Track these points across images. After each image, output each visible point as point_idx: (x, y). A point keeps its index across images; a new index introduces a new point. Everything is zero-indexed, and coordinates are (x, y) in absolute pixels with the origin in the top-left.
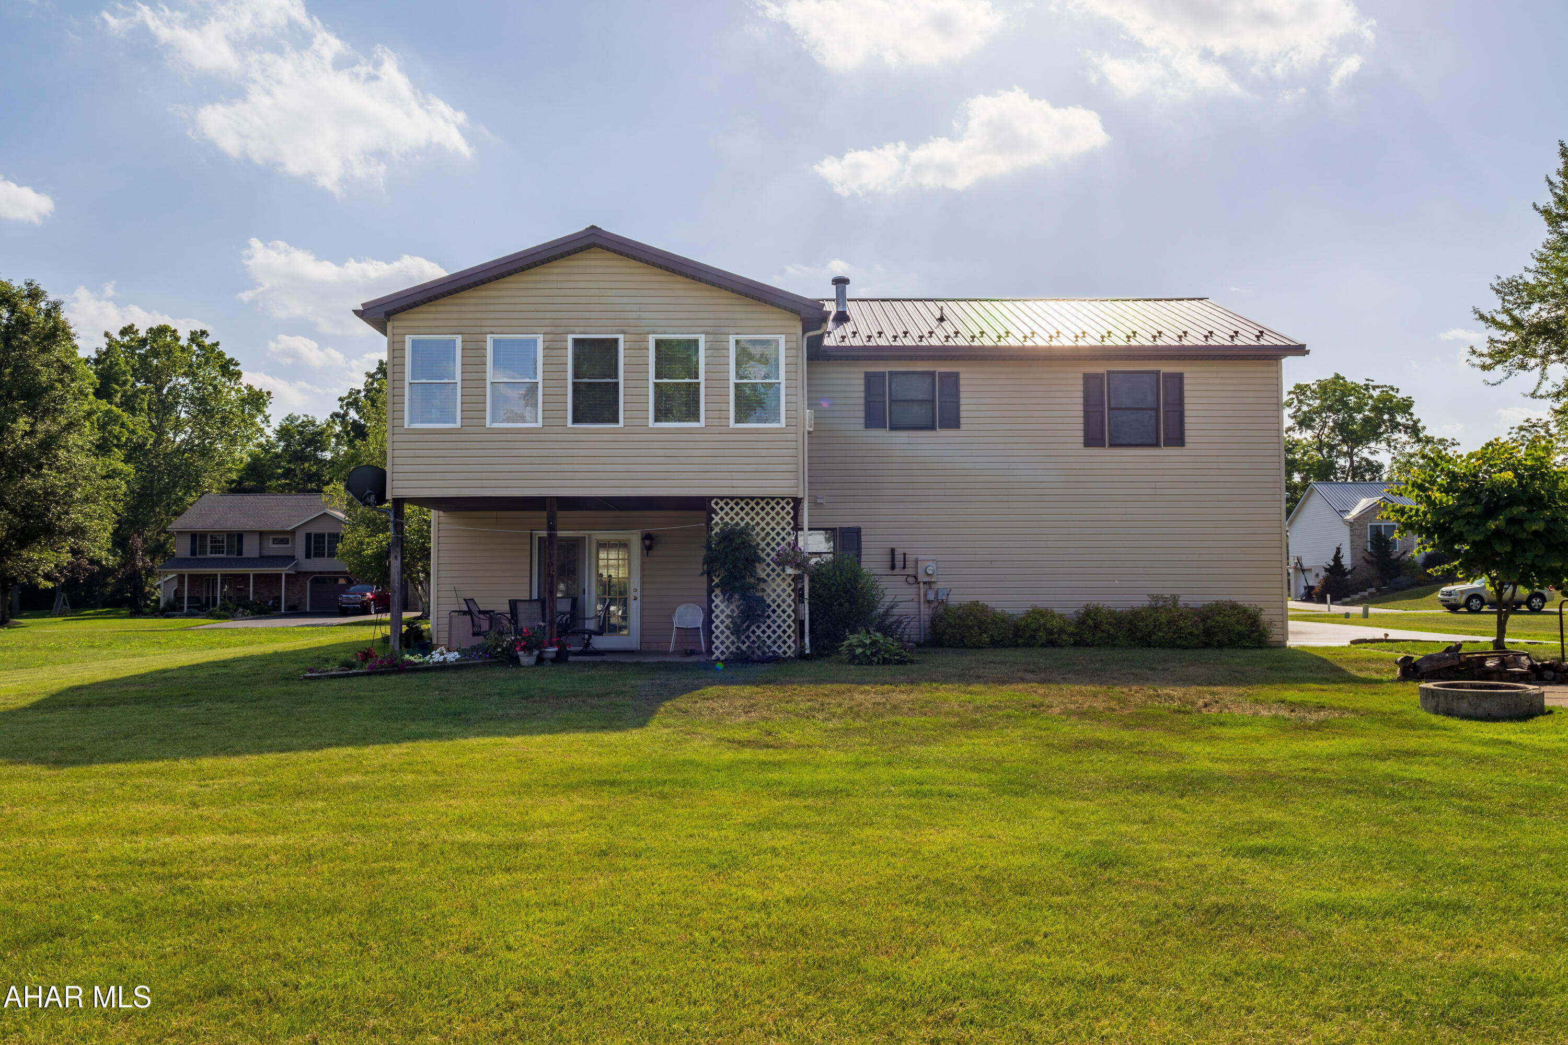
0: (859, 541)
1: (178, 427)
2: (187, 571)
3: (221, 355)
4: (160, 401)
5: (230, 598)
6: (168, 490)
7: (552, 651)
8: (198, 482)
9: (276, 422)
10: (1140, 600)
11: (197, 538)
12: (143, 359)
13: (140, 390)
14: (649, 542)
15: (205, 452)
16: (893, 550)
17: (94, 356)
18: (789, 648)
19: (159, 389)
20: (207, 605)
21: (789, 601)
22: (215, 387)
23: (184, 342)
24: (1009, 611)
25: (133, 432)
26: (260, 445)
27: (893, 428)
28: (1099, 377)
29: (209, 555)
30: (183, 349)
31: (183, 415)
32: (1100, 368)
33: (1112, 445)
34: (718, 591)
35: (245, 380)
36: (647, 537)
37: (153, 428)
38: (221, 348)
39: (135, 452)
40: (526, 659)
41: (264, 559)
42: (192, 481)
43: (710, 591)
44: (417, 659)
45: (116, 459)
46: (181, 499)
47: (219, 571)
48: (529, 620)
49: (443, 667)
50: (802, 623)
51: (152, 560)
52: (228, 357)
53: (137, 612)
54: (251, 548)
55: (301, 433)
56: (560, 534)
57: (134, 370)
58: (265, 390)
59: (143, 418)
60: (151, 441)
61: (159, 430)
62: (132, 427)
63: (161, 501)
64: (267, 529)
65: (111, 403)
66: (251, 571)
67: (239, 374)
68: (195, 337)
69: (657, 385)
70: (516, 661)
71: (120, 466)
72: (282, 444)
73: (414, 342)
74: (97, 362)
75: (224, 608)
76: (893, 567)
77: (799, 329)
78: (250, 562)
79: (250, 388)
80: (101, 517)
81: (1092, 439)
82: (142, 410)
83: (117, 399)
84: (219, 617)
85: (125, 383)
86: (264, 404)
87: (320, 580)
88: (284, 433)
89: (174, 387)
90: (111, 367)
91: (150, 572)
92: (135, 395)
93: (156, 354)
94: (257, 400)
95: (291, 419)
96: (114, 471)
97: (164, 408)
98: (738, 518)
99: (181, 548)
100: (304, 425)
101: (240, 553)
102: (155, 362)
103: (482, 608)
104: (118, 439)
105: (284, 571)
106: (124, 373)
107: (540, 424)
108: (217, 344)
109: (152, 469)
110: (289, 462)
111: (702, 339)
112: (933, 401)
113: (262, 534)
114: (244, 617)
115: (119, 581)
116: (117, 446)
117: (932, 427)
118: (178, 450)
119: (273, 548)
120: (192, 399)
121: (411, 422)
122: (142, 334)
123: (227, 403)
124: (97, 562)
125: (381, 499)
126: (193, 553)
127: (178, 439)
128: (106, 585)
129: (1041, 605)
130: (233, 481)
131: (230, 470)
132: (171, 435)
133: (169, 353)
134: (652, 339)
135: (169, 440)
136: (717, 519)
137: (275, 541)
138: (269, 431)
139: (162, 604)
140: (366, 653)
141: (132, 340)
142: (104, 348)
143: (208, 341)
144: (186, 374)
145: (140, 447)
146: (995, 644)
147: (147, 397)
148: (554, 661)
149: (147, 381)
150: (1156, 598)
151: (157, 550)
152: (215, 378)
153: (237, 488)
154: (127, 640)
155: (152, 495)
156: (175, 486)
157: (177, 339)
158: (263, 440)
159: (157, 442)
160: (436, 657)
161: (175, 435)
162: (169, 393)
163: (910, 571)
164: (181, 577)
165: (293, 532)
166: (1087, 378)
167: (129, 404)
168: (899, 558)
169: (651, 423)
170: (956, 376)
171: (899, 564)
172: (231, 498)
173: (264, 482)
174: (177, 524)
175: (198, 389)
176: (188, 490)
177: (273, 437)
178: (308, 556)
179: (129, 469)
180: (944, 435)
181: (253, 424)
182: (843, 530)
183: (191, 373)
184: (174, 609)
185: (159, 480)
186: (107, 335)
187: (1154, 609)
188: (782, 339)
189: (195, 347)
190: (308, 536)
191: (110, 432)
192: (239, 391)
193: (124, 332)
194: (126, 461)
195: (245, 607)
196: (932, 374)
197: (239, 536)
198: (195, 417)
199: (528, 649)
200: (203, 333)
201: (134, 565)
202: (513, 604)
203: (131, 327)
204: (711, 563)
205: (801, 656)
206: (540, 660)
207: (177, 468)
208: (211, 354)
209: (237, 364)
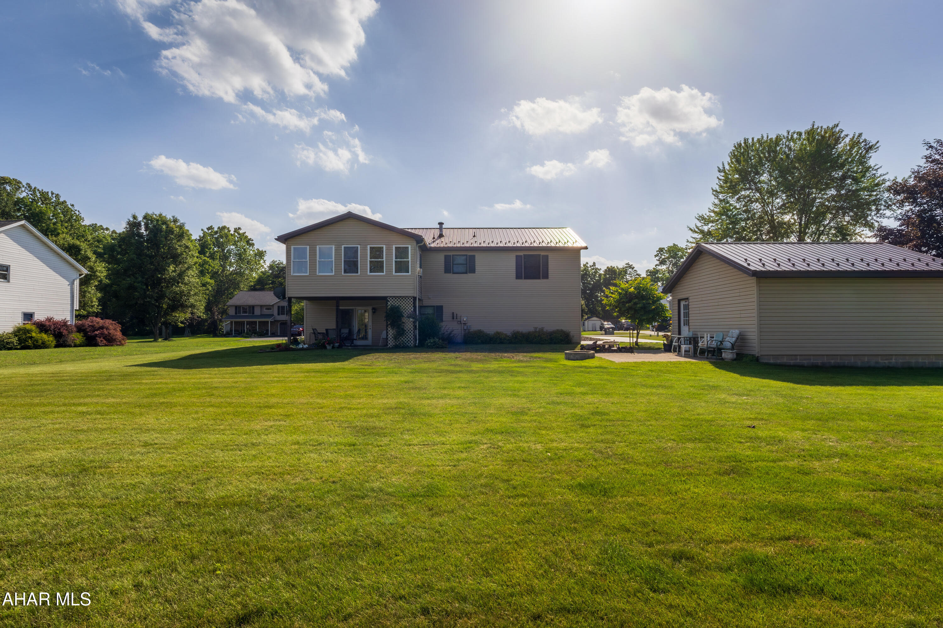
0: (442, 310)
1: (231, 265)
2: (234, 320)
3: (246, 237)
4: (224, 255)
5: (250, 330)
6: (227, 289)
7: (337, 344)
8: (239, 287)
9: (268, 264)
10: (532, 329)
11: (237, 308)
12: (217, 239)
13: (216, 251)
14: (374, 310)
15: (241, 274)
16: (453, 313)
17: (198, 238)
18: (412, 343)
19: (223, 250)
20: (241, 333)
21: (412, 329)
22: (244, 250)
23: (232, 232)
24: (488, 333)
25: (214, 267)
26: (262, 272)
27: (453, 273)
28: (521, 256)
29: (242, 314)
30: (232, 234)
31: (233, 260)
32: (521, 254)
33: (525, 278)
34: (389, 326)
35: (256, 247)
36: (373, 309)
37: (221, 265)
38: (246, 234)
39: (214, 275)
40: (329, 347)
41: (262, 316)
42: (236, 286)
43: (387, 326)
44: (294, 347)
45: (207, 279)
46: (232, 293)
47: (246, 320)
48: (332, 335)
49: (302, 349)
50: (416, 336)
51: (221, 317)
52: (249, 237)
53: (215, 335)
54: (257, 312)
55: (277, 267)
56: (341, 308)
57: (214, 243)
58: (264, 250)
59: (217, 262)
60: (221, 271)
61: (224, 267)
62: (213, 265)
63: (225, 293)
64: (263, 304)
65: (205, 256)
66: (258, 320)
67: (253, 244)
68: (236, 230)
69: (370, 261)
70: (325, 348)
71: (209, 280)
72: (270, 271)
73: (294, 248)
74: (199, 240)
75: (247, 334)
76: (453, 318)
77: (415, 244)
78: (257, 317)
79: (258, 250)
80: (200, 301)
81: (518, 277)
82: (217, 259)
83: (207, 255)
84: (246, 337)
85: (210, 248)
86: (263, 256)
87: (283, 323)
88: (271, 267)
89: (229, 250)
90: (205, 242)
91: (221, 321)
92: (214, 253)
93: (222, 237)
94: (261, 254)
95: (274, 262)
96: (206, 282)
97: (225, 258)
98: (396, 303)
99: (232, 312)
100: (278, 264)
101: (253, 313)
102: (221, 240)
103: (319, 332)
104: (208, 270)
105: (269, 320)
106: (210, 245)
107: (333, 274)
108: (245, 233)
109: (221, 281)
110: (273, 278)
111: (384, 246)
112: (467, 264)
113: (261, 306)
114: (255, 337)
115: (209, 324)
116: (208, 273)
117: (466, 273)
118: (231, 274)
119: (266, 312)
120: (236, 254)
121: (294, 273)
122: (216, 229)
123: (249, 256)
124: (200, 317)
125: (284, 298)
126: (236, 313)
127: (231, 270)
128: (205, 326)
129: (499, 331)
130: (252, 286)
131: (251, 281)
132: (228, 268)
133: (227, 236)
134: (369, 247)
135: (227, 270)
136: (389, 303)
137: (267, 309)
138: (265, 266)
139: (225, 333)
140: (279, 346)
141: (212, 232)
142: (202, 235)
143: (241, 232)
144: (233, 245)
145: (216, 273)
146: (483, 343)
147: (219, 254)
148: (338, 348)
149: (219, 248)
150: (536, 328)
151: (224, 312)
152: (244, 246)
153: (253, 289)
154: (210, 344)
155: (221, 291)
156: (230, 288)
157: (229, 231)
158: (263, 270)
159: (223, 271)
160: (301, 346)
161: (230, 268)
162: (227, 252)
163: (459, 320)
164: (232, 322)
165: (273, 305)
166: (517, 256)
167: (212, 257)
168: (455, 315)
169: (369, 273)
170: (474, 256)
171: (455, 318)
172: (250, 293)
173: (264, 286)
174: (231, 302)
175: (238, 250)
176: (235, 289)
177: (267, 269)
178: (279, 314)
179: (212, 281)
180: (470, 275)
181: (259, 264)
182: (437, 306)
183: (235, 244)
184: (229, 334)
185: (224, 285)
186: (202, 230)
187: (536, 331)
188: (410, 246)
189: (236, 234)
190: (279, 307)
191: (205, 268)
192: (254, 251)
193: (208, 229)
194: (210, 279)
195: (255, 333)
196: (467, 255)
197: (252, 307)
198: (237, 261)
199: (329, 344)
200: (239, 228)
201: (214, 318)
202: (327, 330)
203: (211, 226)
204: (388, 317)
205: (415, 346)
206: (333, 347)
207: (231, 281)
208: (243, 237)
209: (252, 240)
